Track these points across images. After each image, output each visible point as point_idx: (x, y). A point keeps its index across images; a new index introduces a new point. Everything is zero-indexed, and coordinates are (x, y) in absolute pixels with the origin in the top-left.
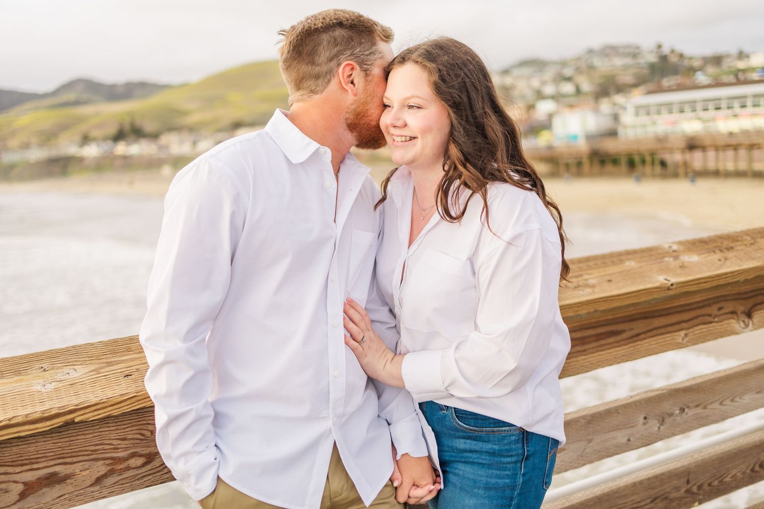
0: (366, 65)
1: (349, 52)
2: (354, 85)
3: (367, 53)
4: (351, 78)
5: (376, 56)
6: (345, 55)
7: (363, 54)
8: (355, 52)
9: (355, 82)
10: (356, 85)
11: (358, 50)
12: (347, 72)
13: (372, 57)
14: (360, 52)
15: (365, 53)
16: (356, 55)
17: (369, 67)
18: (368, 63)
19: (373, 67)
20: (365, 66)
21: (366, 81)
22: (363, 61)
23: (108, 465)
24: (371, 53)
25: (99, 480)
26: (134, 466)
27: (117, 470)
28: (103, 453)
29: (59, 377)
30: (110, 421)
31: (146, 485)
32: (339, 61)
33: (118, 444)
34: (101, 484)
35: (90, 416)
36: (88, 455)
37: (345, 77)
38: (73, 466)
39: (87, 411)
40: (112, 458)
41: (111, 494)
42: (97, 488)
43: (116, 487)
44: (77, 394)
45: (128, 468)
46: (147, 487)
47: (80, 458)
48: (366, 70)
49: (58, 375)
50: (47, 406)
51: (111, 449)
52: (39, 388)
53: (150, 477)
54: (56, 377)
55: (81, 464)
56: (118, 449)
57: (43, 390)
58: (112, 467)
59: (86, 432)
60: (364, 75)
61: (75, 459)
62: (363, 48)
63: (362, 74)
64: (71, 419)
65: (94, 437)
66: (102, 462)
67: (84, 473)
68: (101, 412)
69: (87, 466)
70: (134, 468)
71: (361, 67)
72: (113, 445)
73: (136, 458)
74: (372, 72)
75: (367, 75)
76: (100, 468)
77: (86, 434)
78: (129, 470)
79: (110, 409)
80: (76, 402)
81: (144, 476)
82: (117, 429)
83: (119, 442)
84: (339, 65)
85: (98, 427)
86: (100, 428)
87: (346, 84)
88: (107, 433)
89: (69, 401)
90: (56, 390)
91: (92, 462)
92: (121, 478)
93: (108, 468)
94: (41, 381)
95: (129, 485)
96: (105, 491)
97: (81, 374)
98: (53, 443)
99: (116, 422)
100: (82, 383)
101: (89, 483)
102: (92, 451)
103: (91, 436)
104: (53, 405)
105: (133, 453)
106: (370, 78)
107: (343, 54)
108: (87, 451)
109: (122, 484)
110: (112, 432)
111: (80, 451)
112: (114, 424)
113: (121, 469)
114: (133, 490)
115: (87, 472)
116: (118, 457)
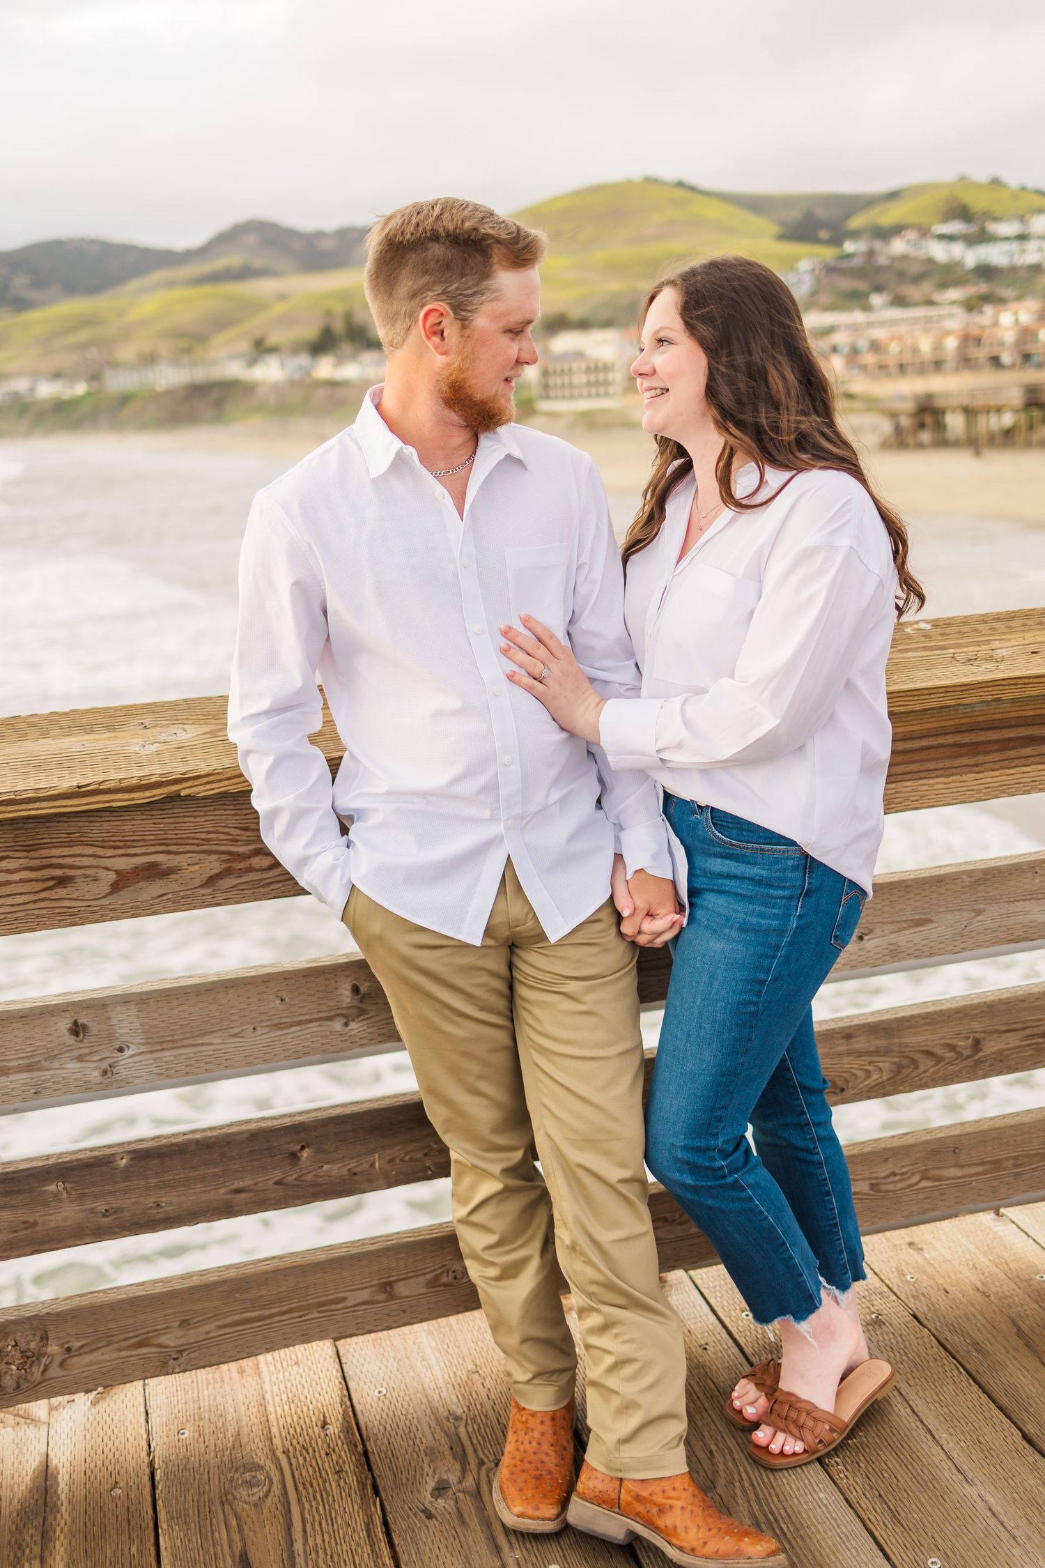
0: (464, 310)
1: (439, 289)
2: (443, 338)
3: (470, 292)
4: (441, 327)
5: (483, 298)
6: (434, 291)
7: (461, 294)
8: (449, 289)
9: (445, 334)
10: (446, 340)
11: (455, 286)
12: (432, 319)
13: (476, 300)
14: (457, 289)
15: (465, 292)
16: (449, 295)
17: (470, 314)
18: (469, 308)
19: (476, 315)
20: (463, 313)
21: (462, 336)
22: (461, 304)
23: (224, 861)
24: (476, 292)
25: (211, 881)
26: (258, 867)
27: (235, 870)
28: (217, 844)
29: (164, 737)
30: (228, 803)
31: (273, 895)
32: (425, 300)
33: (238, 835)
34: (214, 886)
35: (201, 790)
36: (198, 845)
37: (427, 327)
38: (179, 858)
39: (196, 782)
40: (229, 853)
41: (227, 901)
42: (209, 891)
43: (233, 893)
44: (185, 760)
45: (250, 870)
46: (275, 898)
47: (188, 848)
48: (463, 320)
49: (163, 735)
50: (146, 772)
51: (227, 840)
52: (137, 748)
53: (280, 885)
54: (160, 737)
55: (190, 855)
56: (237, 841)
57: (143, 752)
58: (229, 865)
59: (195, 814)
60: (460, 326)
61: (182, 849)
62: (465, 283)
63: (458, 324)
64: (177, 791)
65: (206, 821)
66: (215, 857)
67: (192, 868)
68: (214, 786)
69: (196, 860)
70: (258, 870)
71: (456, 313)
72: (231, 835)
73: (261, 857)
74: (474, 323)
75: (464, 327)
76: (214, 865)
77: (195, 817)
78: (251, 872)
79: (226, 783)
80: (183, 770)
81: (272, 883)
82: (236, 814)
83: (239, 832)
84: (423, 306)
85: (212, 808)
86: (215, 810)
87: (428, 338)
88: (223, 817)
89: (175, 767)
90: (159, 753)
91: (203, 855)
92: (240, 881)
93: (224, 866)
94: (140, 740)
95: (251, 892)
96: (220, 897)
97: (191, 735)
98: (154, 823)
99: (235, 805)
100: (193, 748)
101: (199, 883)
102: (203, 840)
103: (203, 819)
104: (154, 771)
105: (256, 849)
106: (468, 332)
107: (430, 290)
108: (197, 839)
109: (243, 890)
110: (229, 817)
111: (187, 838)
112: (232, 807)
113: (241, 869)
114: (255, 900)
115: (197, 867)
116: (237, 852)
